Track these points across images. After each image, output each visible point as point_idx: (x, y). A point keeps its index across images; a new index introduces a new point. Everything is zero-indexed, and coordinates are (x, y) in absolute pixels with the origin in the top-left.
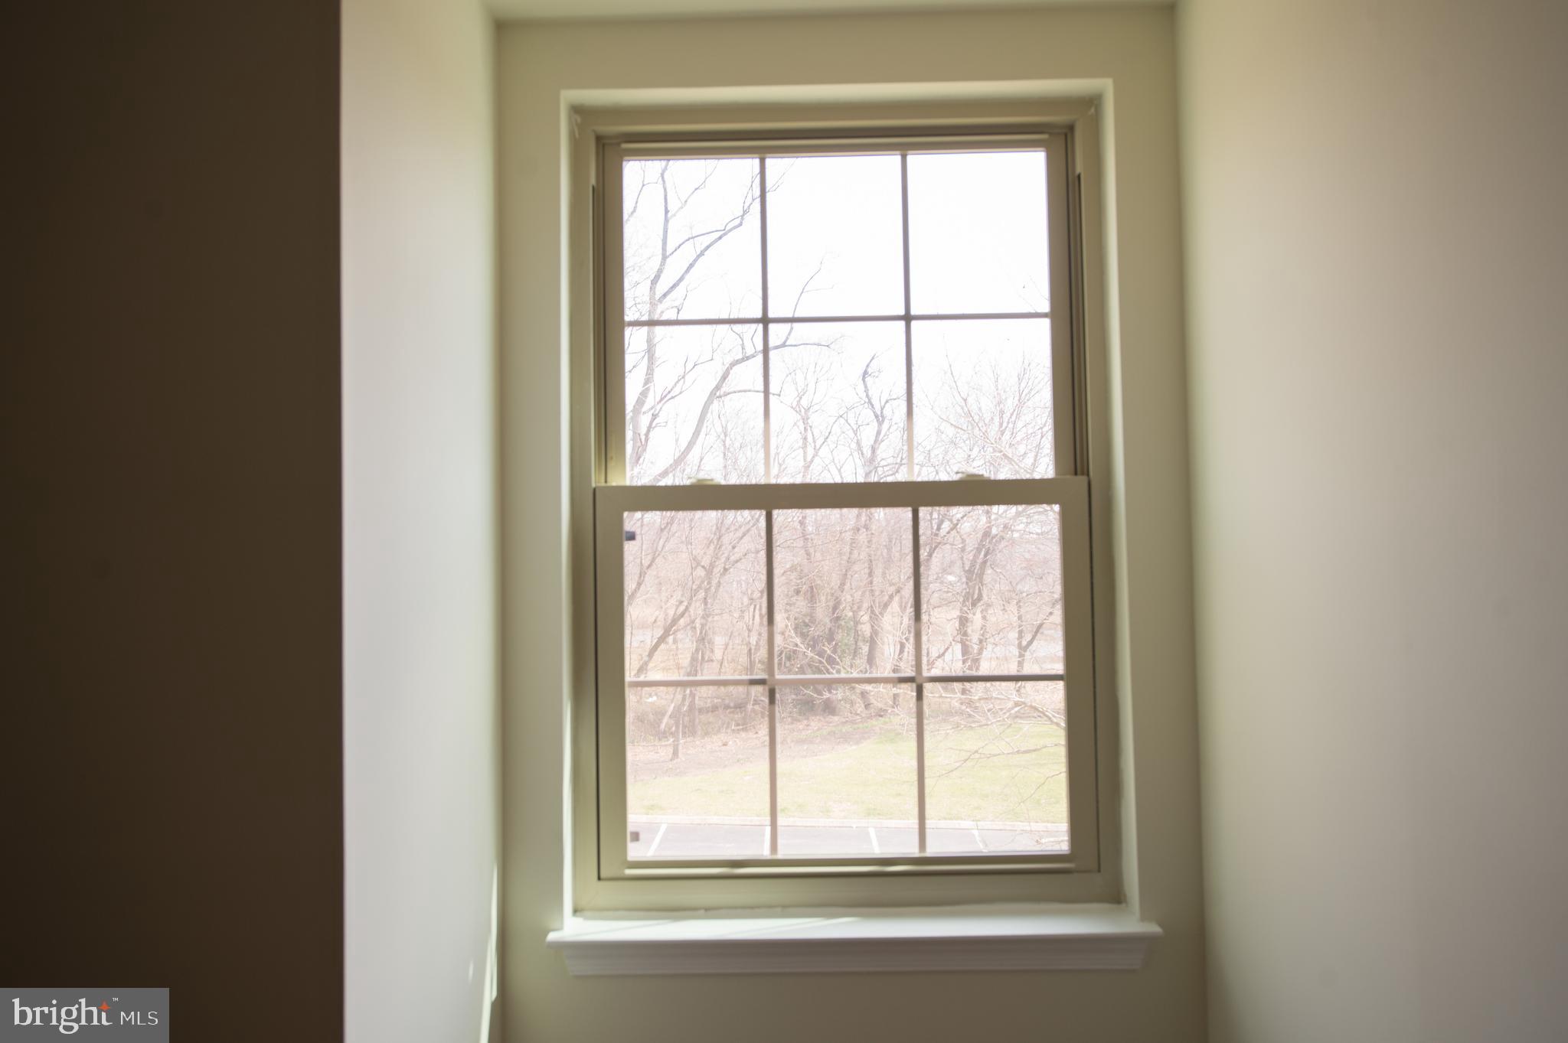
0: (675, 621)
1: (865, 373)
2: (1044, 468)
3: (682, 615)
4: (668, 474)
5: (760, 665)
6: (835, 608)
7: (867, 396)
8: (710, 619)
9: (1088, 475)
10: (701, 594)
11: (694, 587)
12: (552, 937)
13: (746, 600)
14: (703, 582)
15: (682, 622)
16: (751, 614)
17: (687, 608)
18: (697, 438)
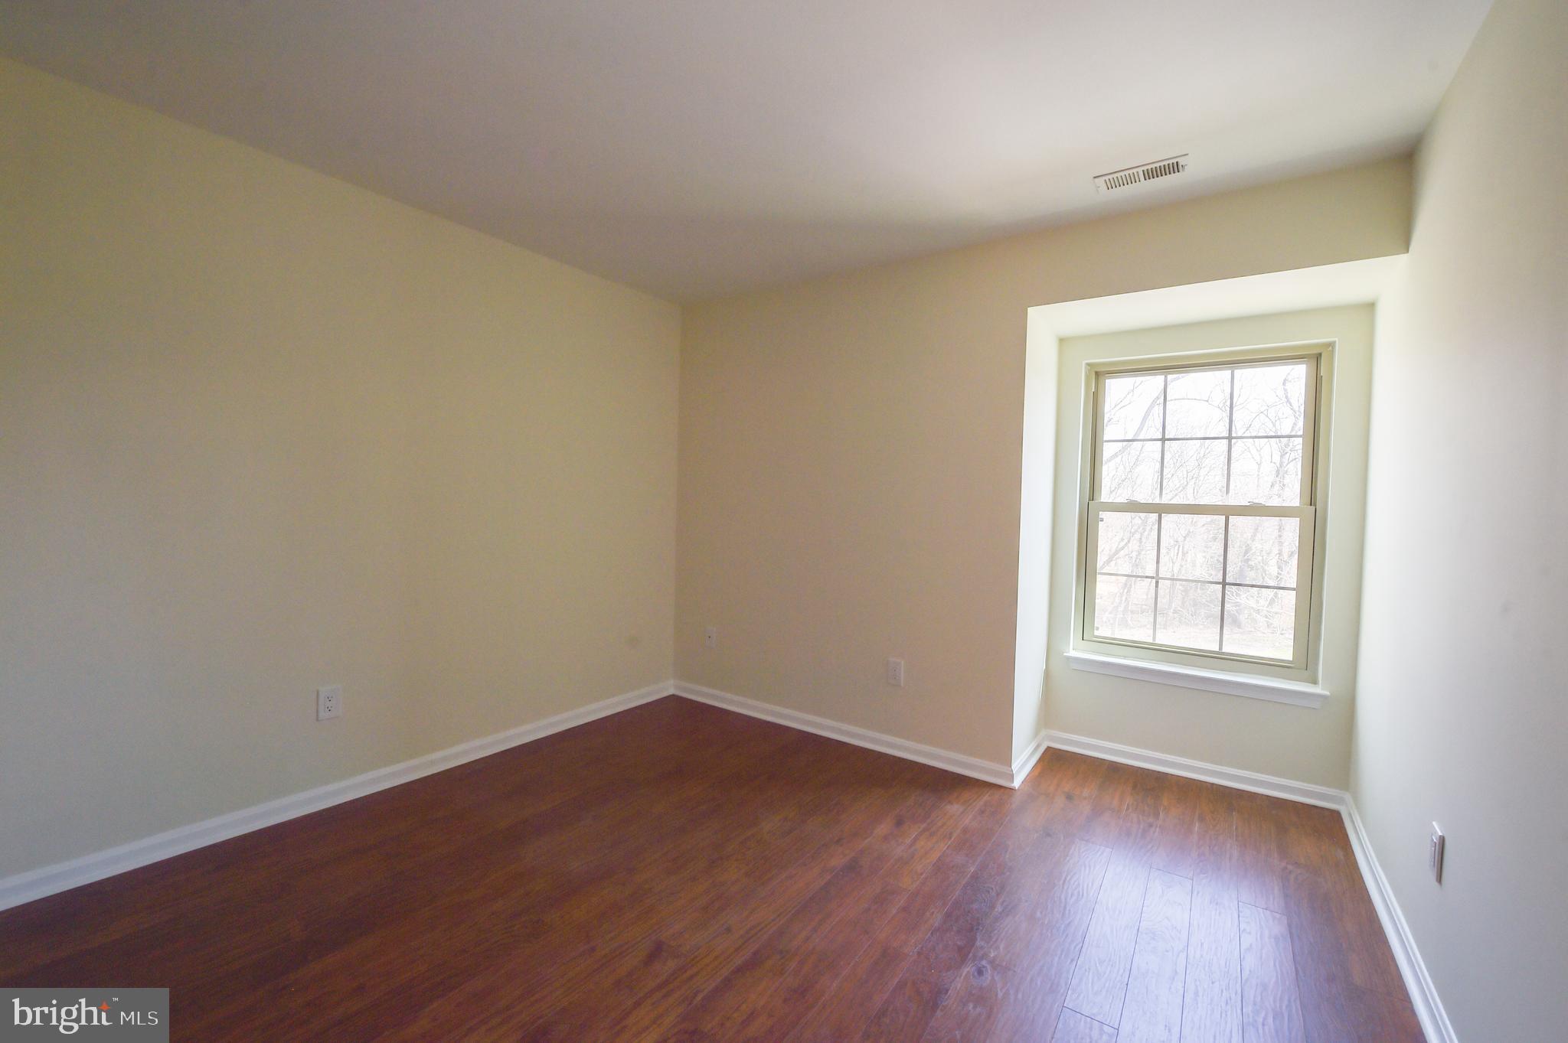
0: (1117, 552)
1: (1285, 380)
2: (1296, 502)
3: (1123, 548)
4: (1117, 456)
5: (1180, 587)
6: (1246, 552)
7: (1287, 397)
8: (1143, 552)
9: (1315, 505)
10: (1137, 536)
11: (1133, 530)
12: (1065, 654)
13: (1172, 543)
14: (1139, 528)
15: (1122, 553)
16: (1176, 551)
17: (1126, 544)
18: (1141, 431)
